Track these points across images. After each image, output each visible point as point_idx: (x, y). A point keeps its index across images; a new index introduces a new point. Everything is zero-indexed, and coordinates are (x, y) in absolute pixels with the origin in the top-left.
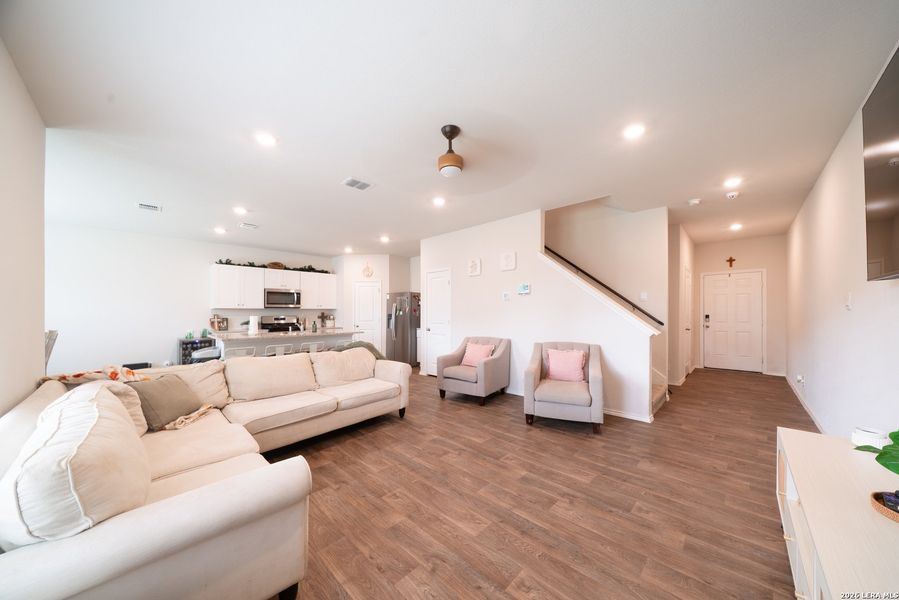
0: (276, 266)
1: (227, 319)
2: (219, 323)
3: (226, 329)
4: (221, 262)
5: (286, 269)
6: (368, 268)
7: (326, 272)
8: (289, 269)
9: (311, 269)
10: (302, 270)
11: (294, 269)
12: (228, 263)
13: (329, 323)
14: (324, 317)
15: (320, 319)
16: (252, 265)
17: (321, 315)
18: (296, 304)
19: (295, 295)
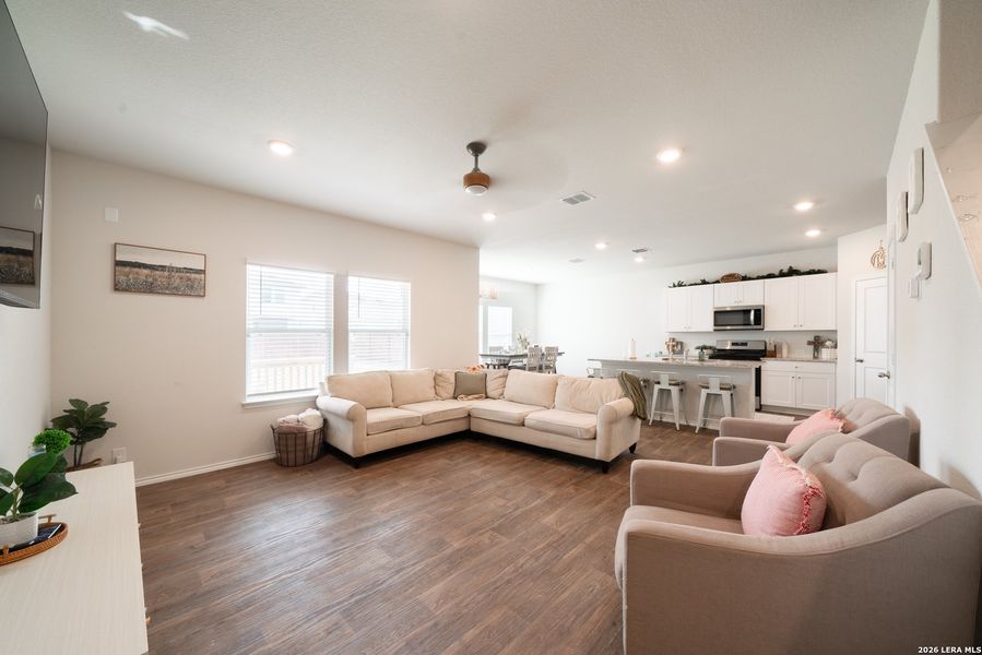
0: (731, 278)
1: (682, 343)
2: (674, 346)
4: (674, 286)
6: (881, 250)
7: (819, 272)
8: (750, 279)
9: (792, 272)
10: (770, 276)
11: (759, 278)
12: (680, 285)
13: (825, 353)
14: (817, 343)
15: (812, 347)
16: (704, 282)
17: (812, 339)
18: (755, 324)
19: (752, 312)
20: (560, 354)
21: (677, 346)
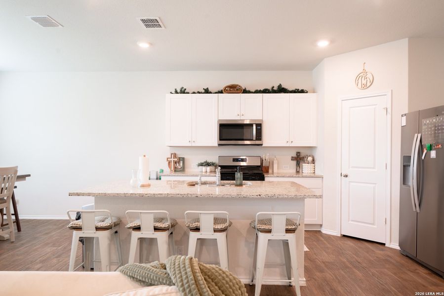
0: (233, 89)
1: (183, 159)
2: (176, 163)
3: (183, 170)
4: (176, 92)
5: (245, 91)
6: (365, 71)
7: (302, 91)
8: (249, 92)
9: (281, 90)
10: (266, 91)
11: (257, 92)
12: (183, 92)
13: (306, 168)
14: (299, 159)
15: (294, 163)
16: (207, 91)
17: (294, 155)
18: (257, 139)
19: (254, 127)
20: (22, 177)
21: (178, 164)
